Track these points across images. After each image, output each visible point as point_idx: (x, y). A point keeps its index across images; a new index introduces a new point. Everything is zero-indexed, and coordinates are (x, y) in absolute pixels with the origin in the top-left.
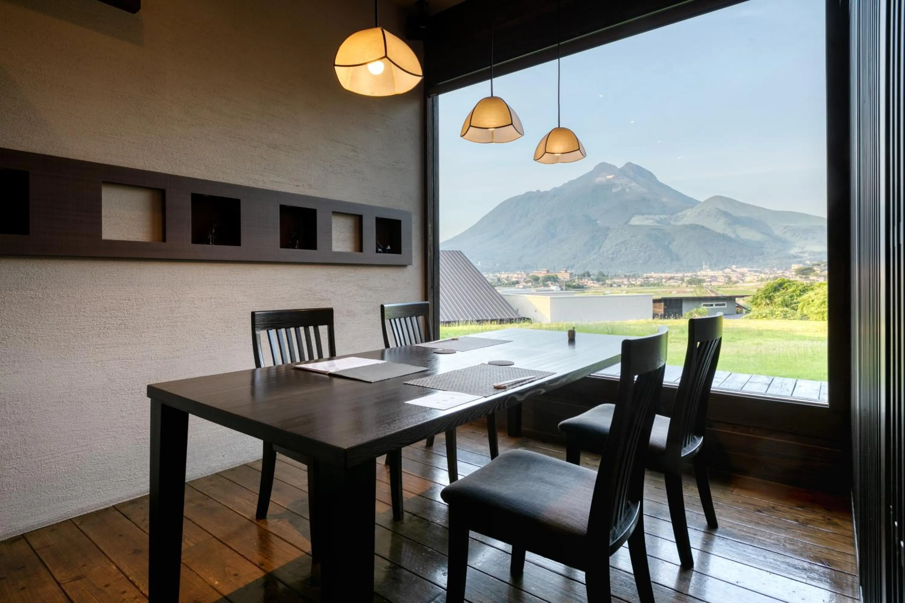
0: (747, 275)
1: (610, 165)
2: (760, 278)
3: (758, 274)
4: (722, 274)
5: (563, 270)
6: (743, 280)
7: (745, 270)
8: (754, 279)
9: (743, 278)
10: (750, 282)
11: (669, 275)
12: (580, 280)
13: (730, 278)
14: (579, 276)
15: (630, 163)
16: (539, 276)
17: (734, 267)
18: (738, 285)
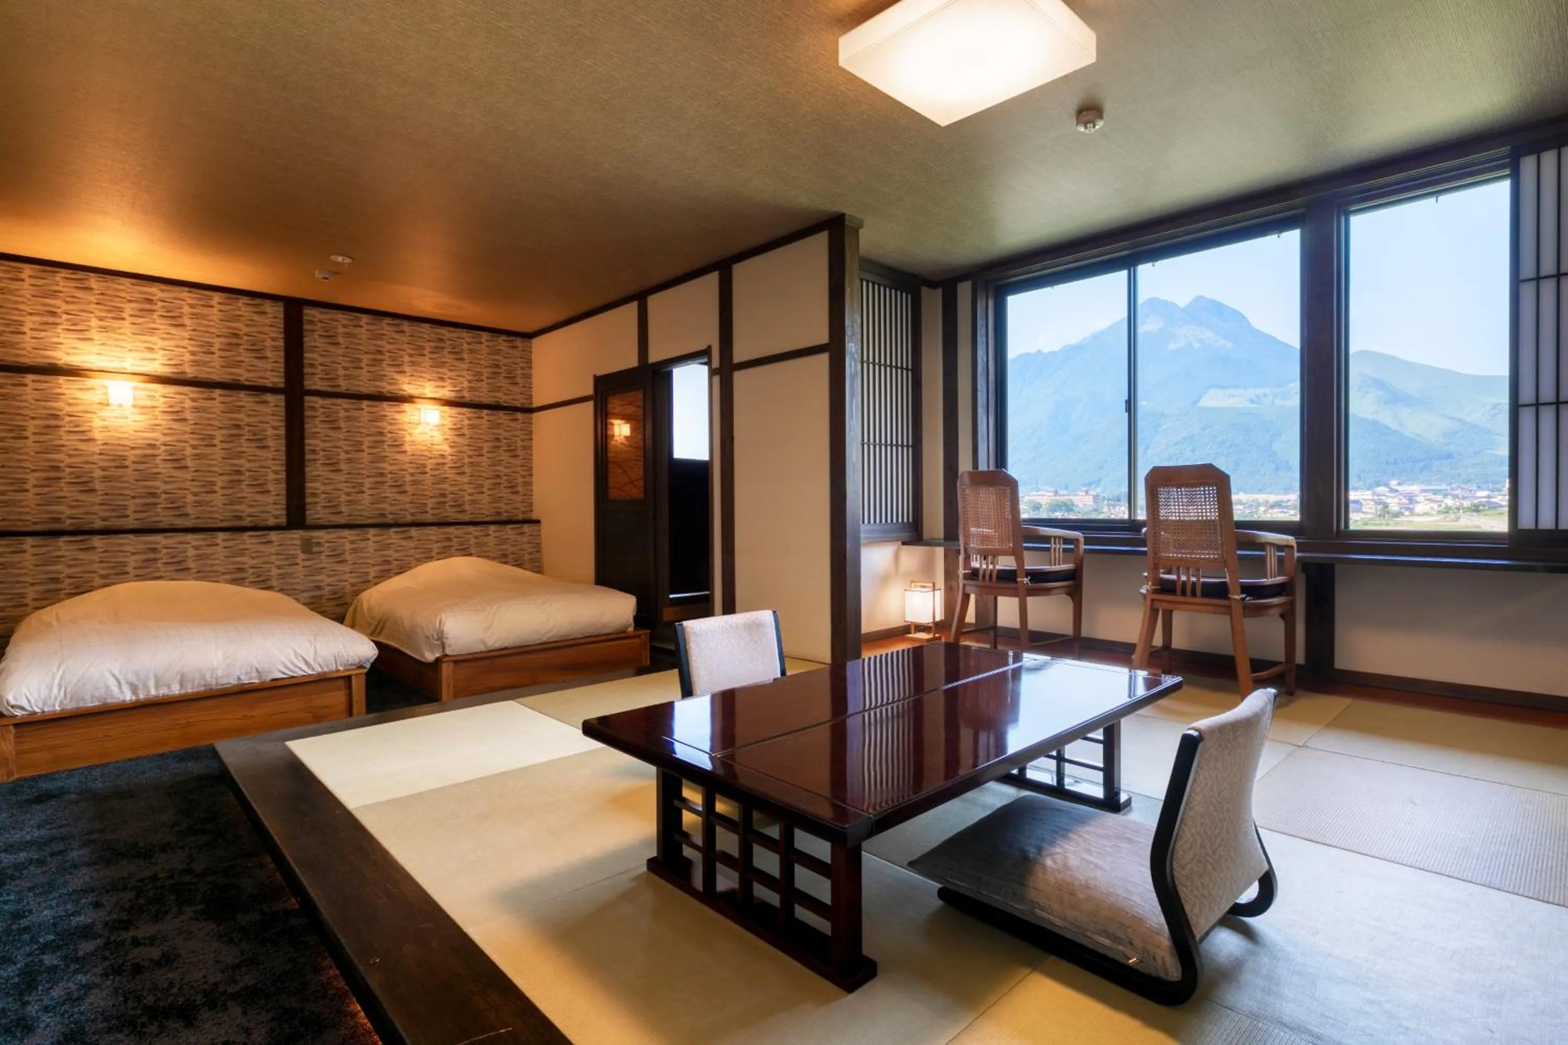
0: (1418, 499)
1: (1166, 301)
2: (1443, 506)
3: (1439, 497)
4: (1370, 497)
5: (1082, 491)
6: (1411, 510)
7: (1415, 488)
8: (1432, 508)
9: (1411, 506)
10: (1425, 514)
11: (1273, 498)
12: (1111, 508)
13: (1386, 506)
14: (1109, 500)
15: (1202, 297)
16: (1041, 501)
17: (1393, 483)
18: (1402, 519)
